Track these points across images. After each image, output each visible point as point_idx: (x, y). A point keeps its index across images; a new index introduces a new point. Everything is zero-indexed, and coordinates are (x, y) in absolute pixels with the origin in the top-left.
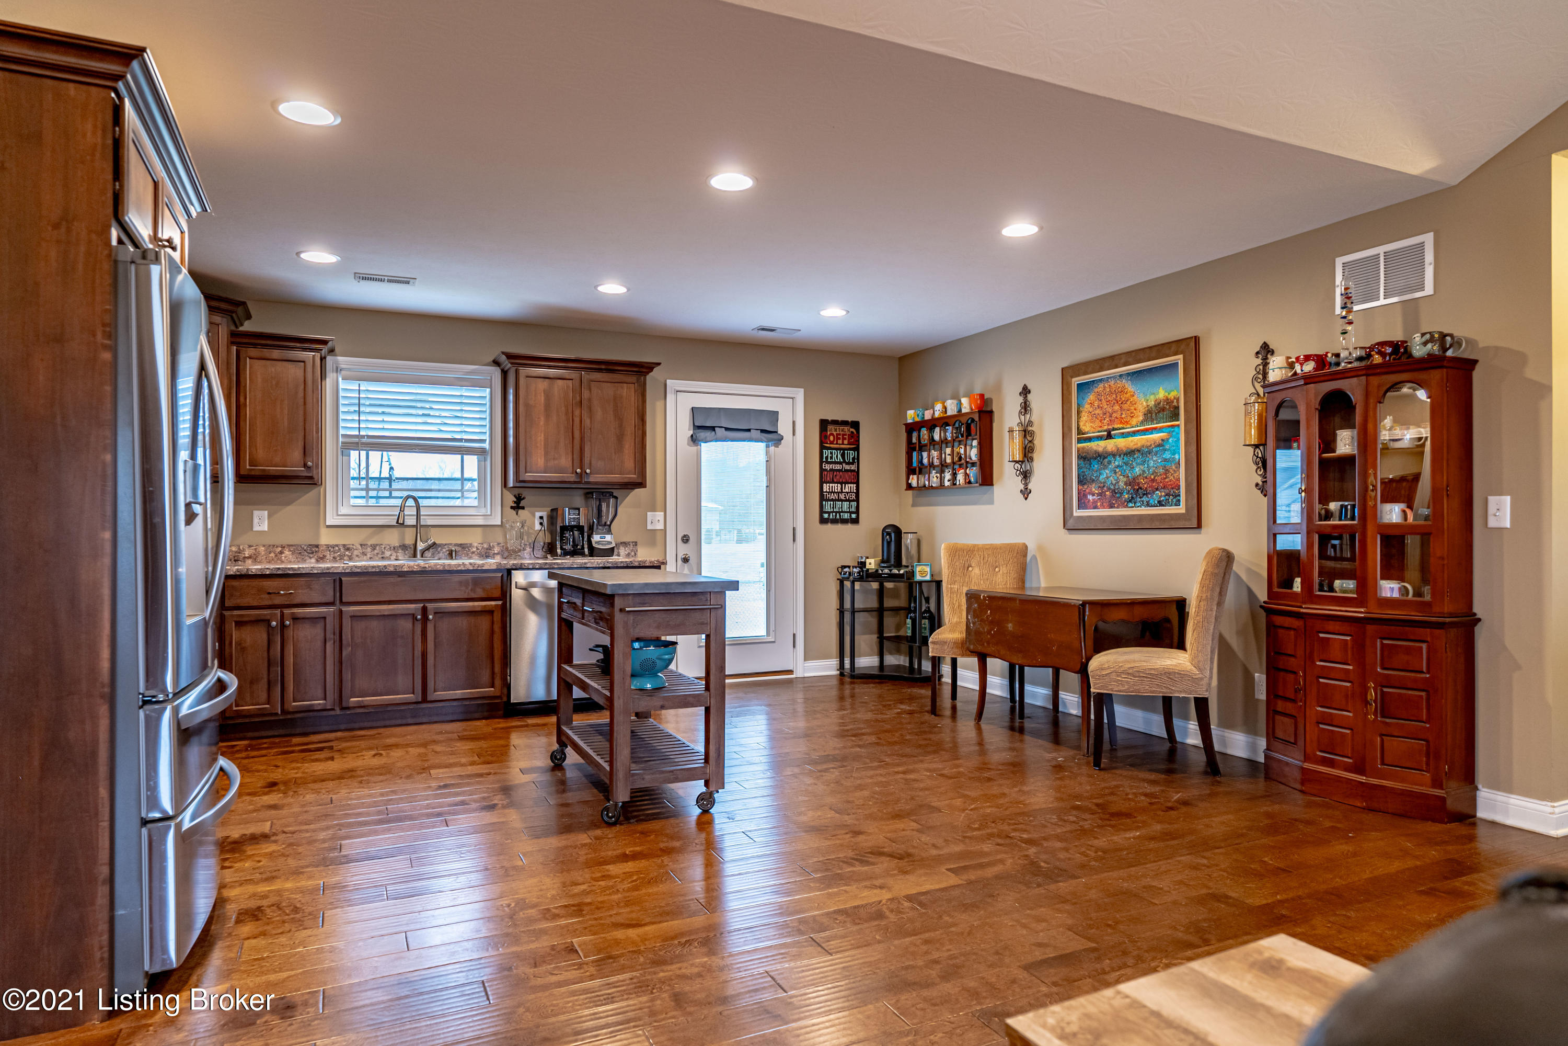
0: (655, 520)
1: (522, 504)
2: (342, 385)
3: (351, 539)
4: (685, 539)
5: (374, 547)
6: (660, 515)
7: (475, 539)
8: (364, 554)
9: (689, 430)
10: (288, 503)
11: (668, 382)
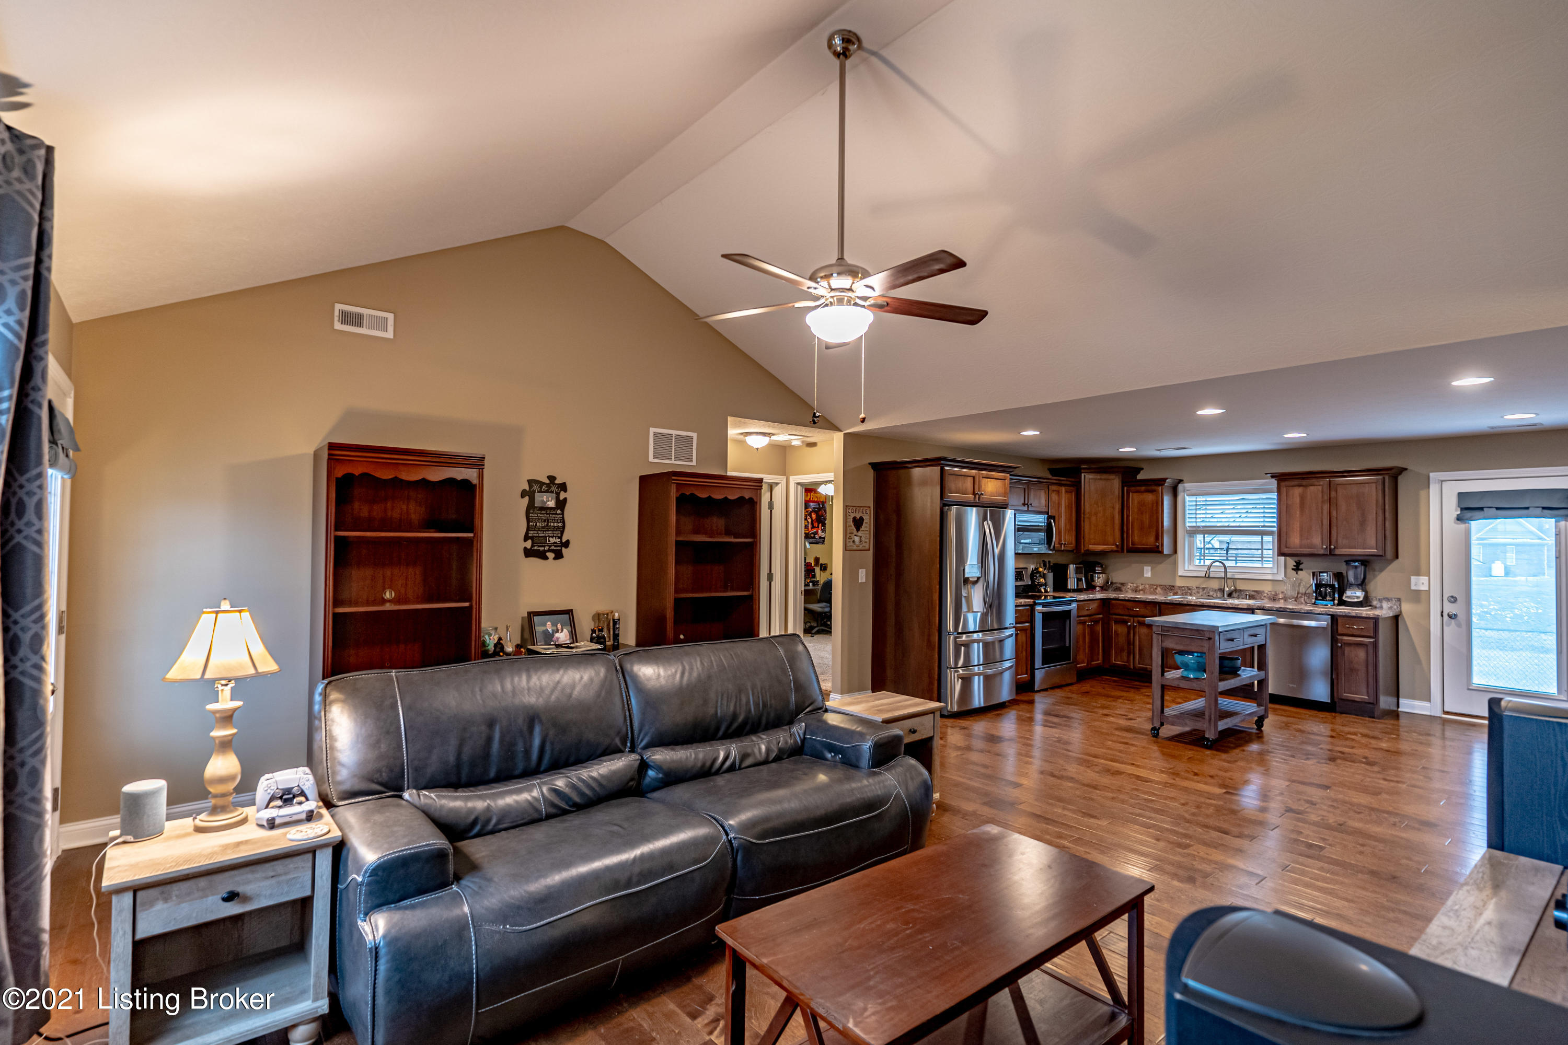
0: (1419, 583)
1: (1301, 567)
2: (1187, 498)
3: (1193, 584)
4: (1453, 600)
5: (1204, 589)
6: (1424, 579)
7: (1267, 588)
8: (1198, 593)
9: (1456, 511)
10: (1161, 563)
11: (1432, 475)
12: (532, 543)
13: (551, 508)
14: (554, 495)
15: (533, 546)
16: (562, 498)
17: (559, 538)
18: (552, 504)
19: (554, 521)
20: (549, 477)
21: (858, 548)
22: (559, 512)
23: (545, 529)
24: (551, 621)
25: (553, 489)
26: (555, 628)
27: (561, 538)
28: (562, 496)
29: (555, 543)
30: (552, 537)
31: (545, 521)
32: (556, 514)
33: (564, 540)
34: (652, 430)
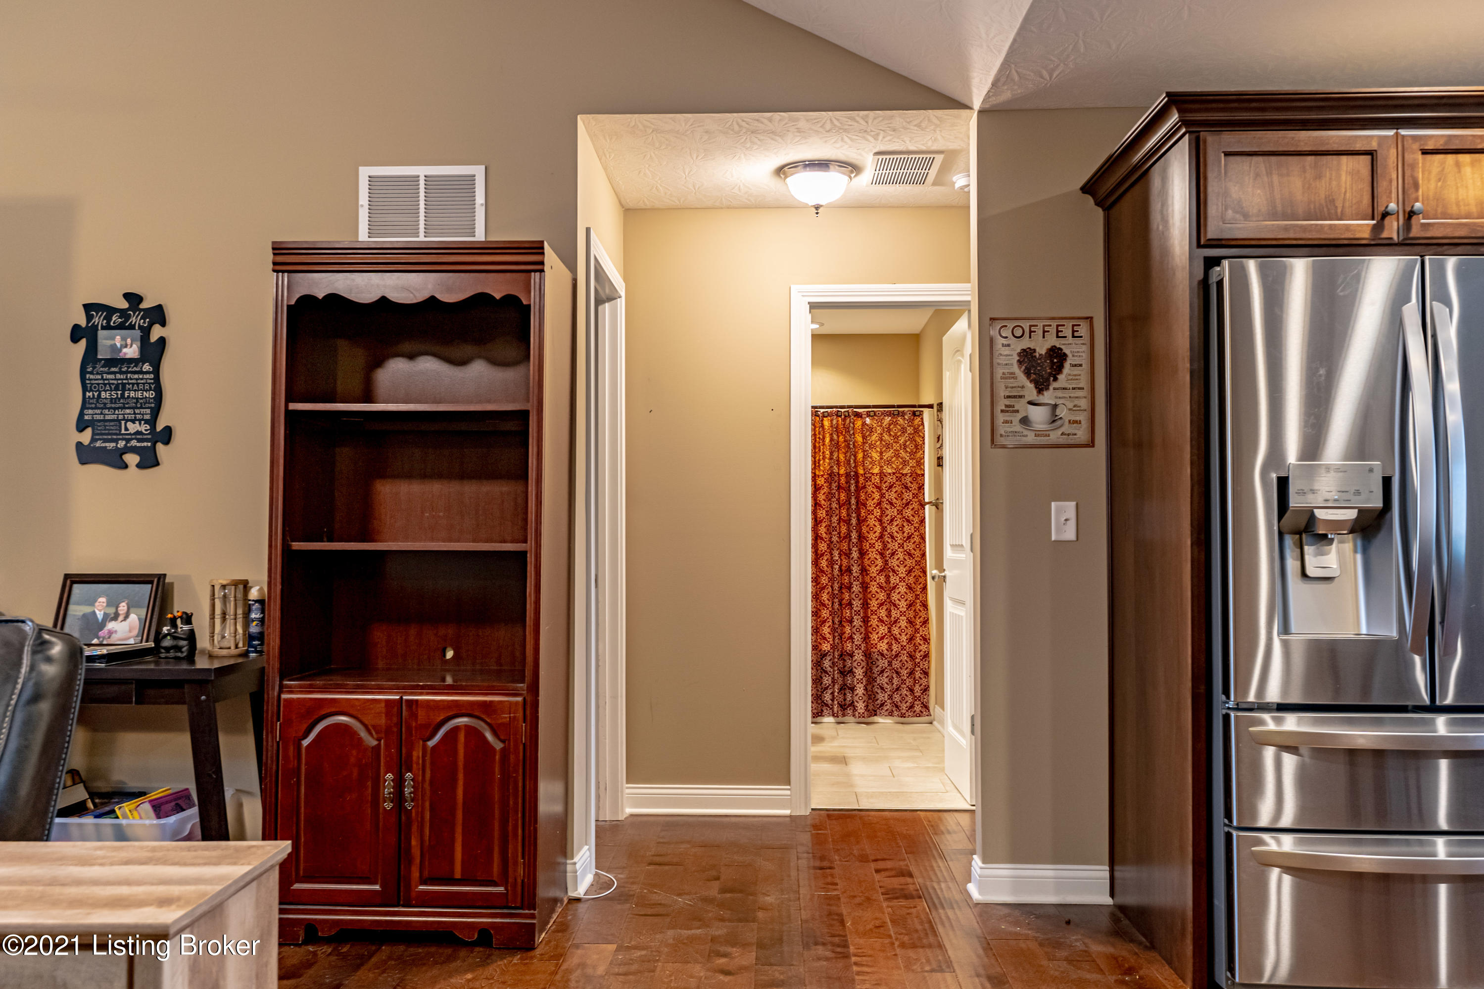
12: (93, 434)
13: (130, 361)
14: (137, 333)
15: (93, 440)
16: (154, 337)
17: (147, 422)
18: (132, 351)
19: (136, 387)
20: (127, 296)
21: (1043, 440)
22: (147, 367)
23: (116, 404)
24: (107, 596)
25: (133, 320)
26: (112, 611)
27: (153, 422)
28: (157, 332)
29: (138, 433)
30: (133, 421)
31: (117, 389)
32: (141, 372)
33: (160, 427)
34: (365, 172)
